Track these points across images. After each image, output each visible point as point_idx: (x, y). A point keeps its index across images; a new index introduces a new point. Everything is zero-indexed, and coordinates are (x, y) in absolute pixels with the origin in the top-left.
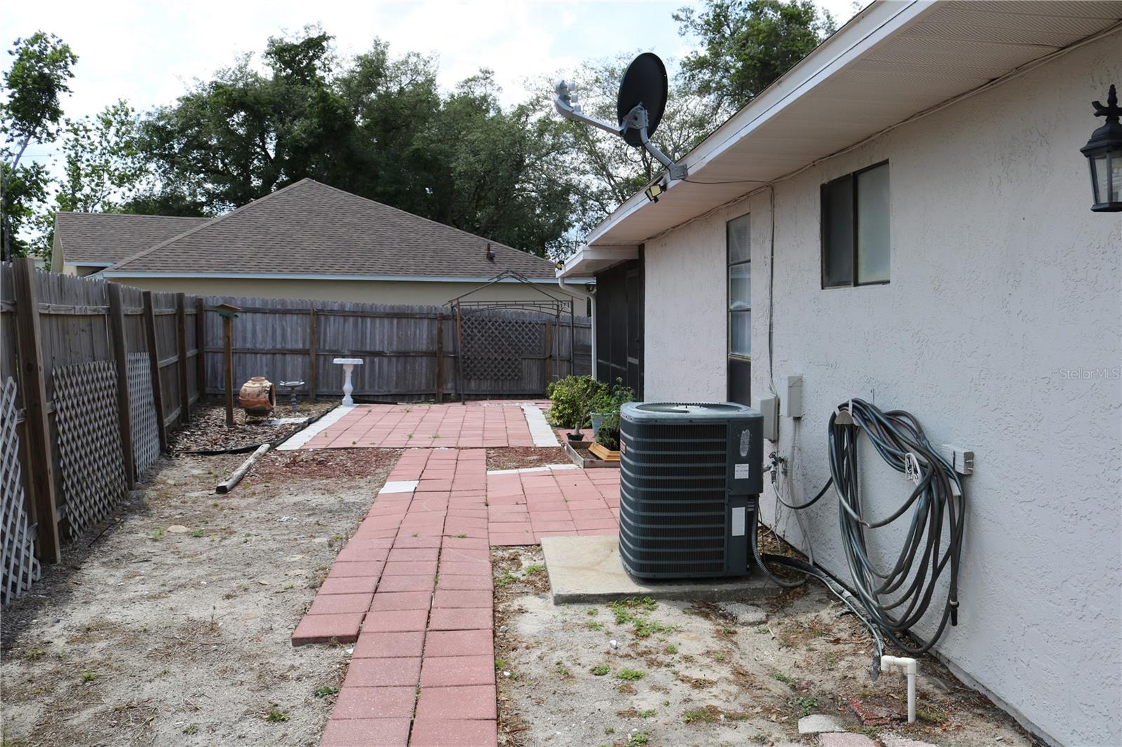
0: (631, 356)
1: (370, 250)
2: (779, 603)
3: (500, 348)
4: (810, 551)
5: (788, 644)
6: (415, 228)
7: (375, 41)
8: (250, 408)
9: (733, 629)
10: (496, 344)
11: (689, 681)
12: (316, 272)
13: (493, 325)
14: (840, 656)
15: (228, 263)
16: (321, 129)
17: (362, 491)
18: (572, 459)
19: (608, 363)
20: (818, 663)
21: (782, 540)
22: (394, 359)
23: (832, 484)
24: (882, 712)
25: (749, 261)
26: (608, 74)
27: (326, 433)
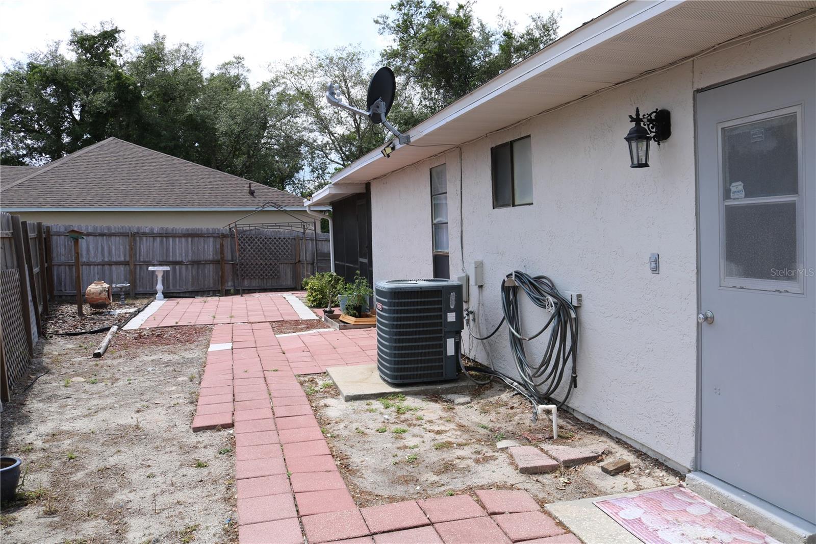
0: (361, 257)
1: (165, 189)
2: (477, 392)
3: (264, 256)
4: (491, 364)
5: (485, 412)
6: (196, 173)
7: (155, 34)
8: (95, 303)
9: (452, 407)
10: (261, 254)
11: (433, 432)
12: (126, 206)
13: (258, 240)
14: (515, 414)
15: (60, 200)
16: (117, 100)
17: (195, 351)
18: (330, 325)
19: (344, 263)
20: (503, 419)
21: (474, 361)
22: (190, 267)
23: (505, 321)
24: (540, 436)
25: (446, 193)
26: (328, 61)
27: (154, 317)
